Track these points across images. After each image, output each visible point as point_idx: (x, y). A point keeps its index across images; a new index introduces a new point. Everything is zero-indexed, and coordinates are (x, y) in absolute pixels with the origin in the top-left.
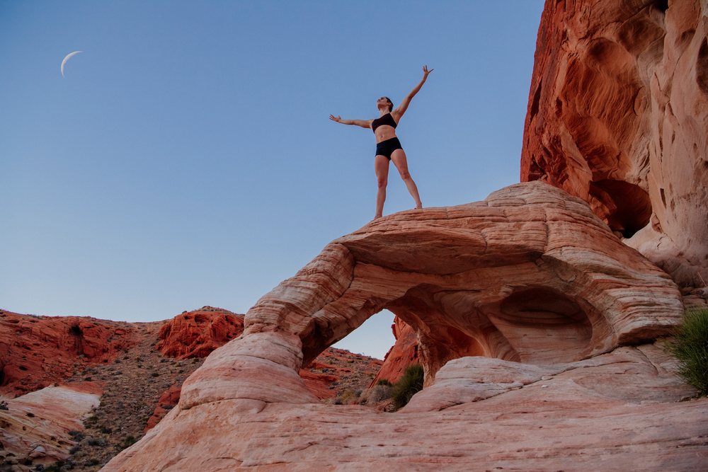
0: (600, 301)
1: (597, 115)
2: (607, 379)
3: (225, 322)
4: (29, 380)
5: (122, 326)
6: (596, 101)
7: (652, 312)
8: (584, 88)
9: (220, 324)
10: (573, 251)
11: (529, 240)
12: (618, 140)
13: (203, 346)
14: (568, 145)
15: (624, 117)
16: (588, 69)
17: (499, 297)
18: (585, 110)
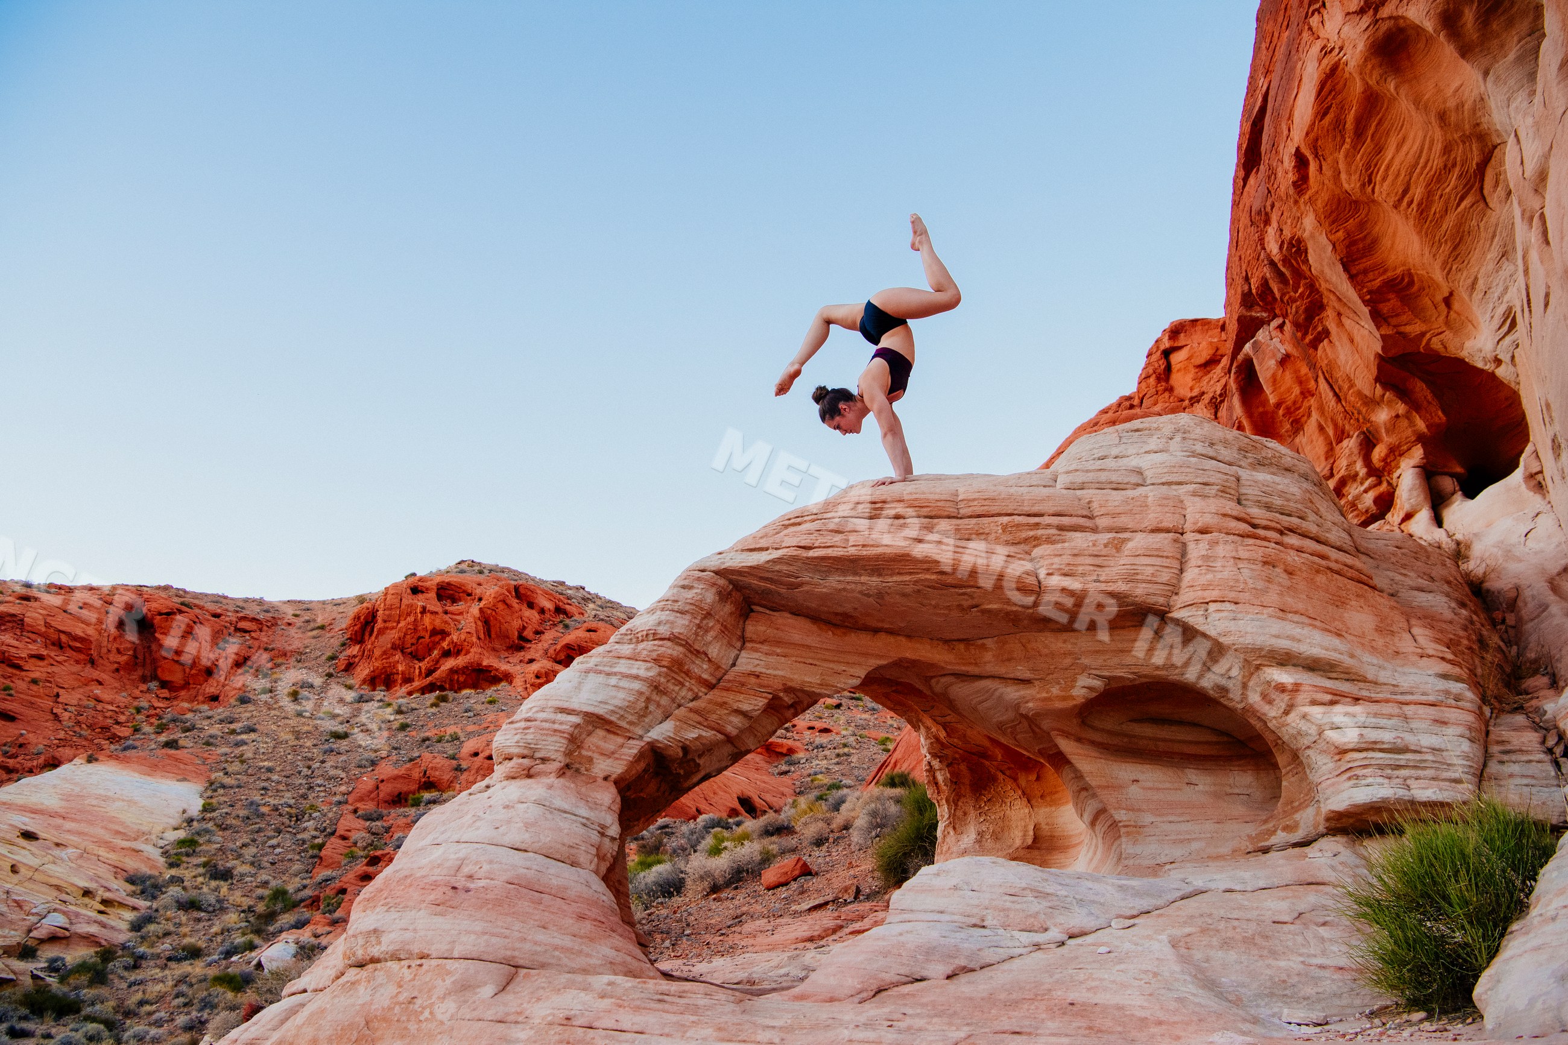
0: (1292, 729)
1: (1391, 201)
2: (1245, 940)
3: (514, 602)
4: (21, 746)
5: (253, 611)
6: (1388, 167)
7: (1399, 767)
8: (1359, 133)
9: (501, 606)
10: (1232, 615)
11: (1138, 581)
12: (1445, 263)
13: (460, 661)
14: (1325, 263)
15: (1459, 209)
16: (1368, 88)
17: (1073, 698)
18: (1363, 185)
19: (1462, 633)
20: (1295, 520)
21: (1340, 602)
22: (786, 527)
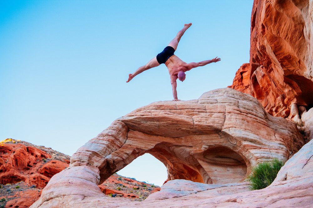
0: (247, 155)
1: (284, 37)
3: (27, 153)
6: (283, 30)
8: (276, 21)
9: (22, 154)
10: (234, 130)
11: (215, 123)
12: (297, 53)
13: (6, 174)
14: (270, 52)
15: (299, 40)
16: (277, 11)
17: (201, 150)
18: (277, 34)
19: (289, 138)
20: (250, 111)
21: (259, 129)
22: (137, 111)
